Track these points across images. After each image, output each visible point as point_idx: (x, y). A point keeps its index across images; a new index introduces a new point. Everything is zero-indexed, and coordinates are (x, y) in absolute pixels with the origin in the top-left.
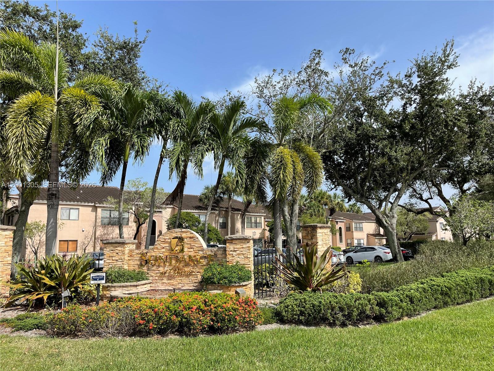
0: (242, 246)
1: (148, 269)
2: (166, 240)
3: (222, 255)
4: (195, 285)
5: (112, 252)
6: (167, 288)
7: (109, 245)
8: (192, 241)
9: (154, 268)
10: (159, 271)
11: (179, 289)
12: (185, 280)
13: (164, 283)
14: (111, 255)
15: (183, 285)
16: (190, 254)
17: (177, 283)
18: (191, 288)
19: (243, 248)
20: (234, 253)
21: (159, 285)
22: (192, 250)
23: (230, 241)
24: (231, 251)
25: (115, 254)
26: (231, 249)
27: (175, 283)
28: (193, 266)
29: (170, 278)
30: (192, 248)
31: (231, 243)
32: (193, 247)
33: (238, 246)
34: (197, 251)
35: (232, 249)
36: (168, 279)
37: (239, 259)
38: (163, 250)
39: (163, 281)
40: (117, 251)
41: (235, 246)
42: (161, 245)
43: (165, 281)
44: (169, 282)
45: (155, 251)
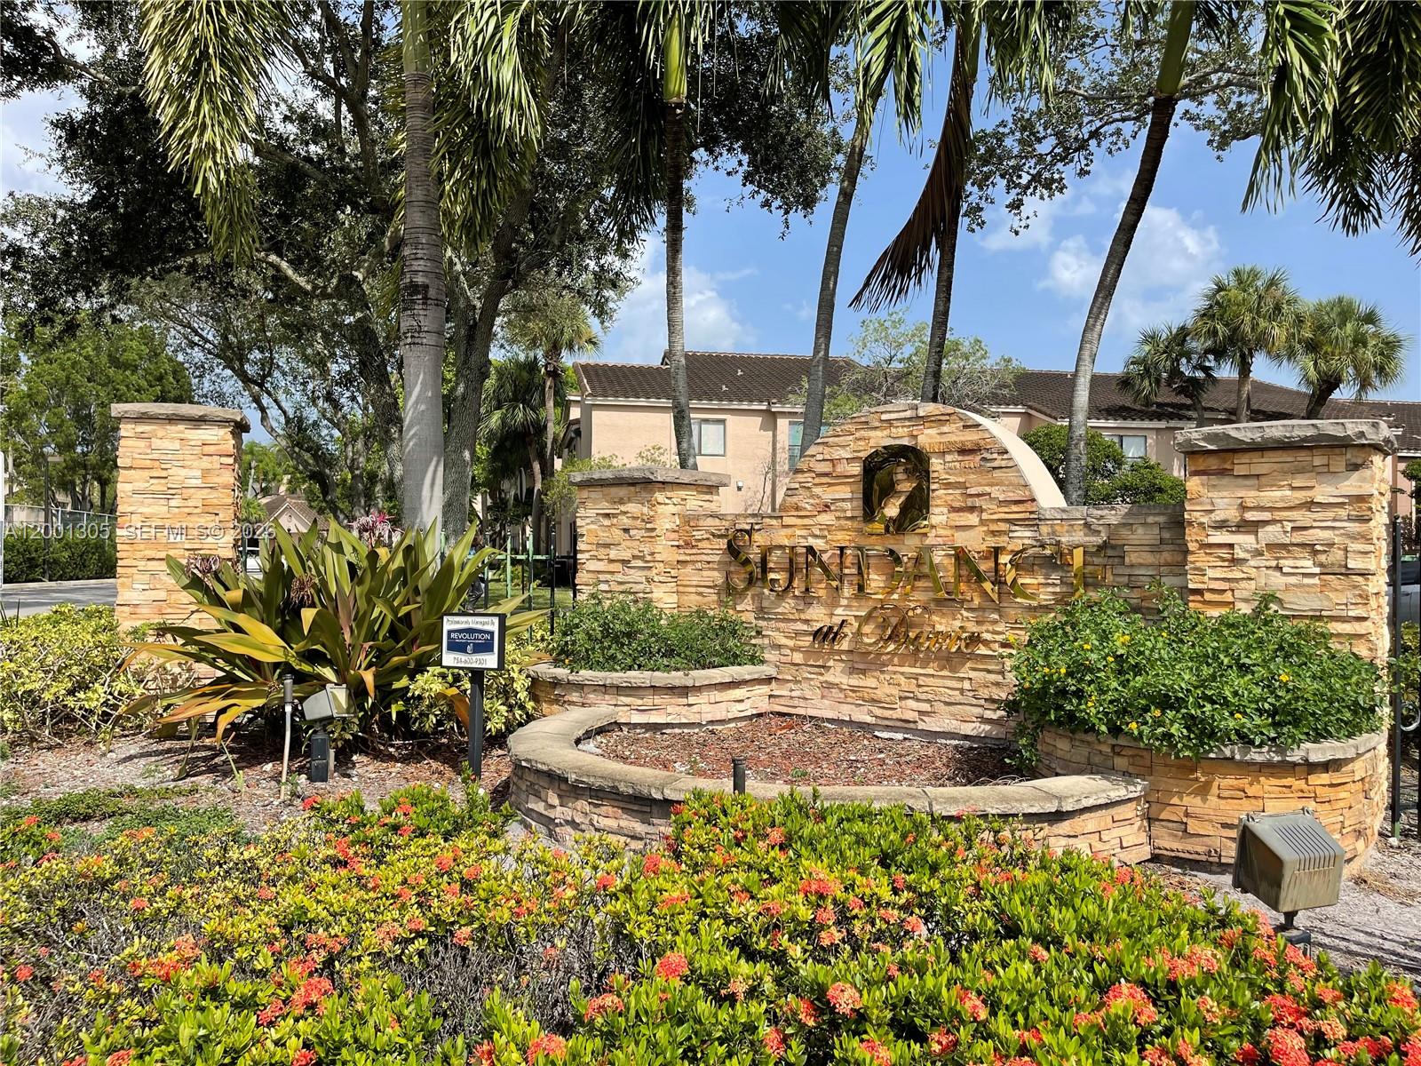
0: (1301, 496)
1: (761, 612)
2: (840, 469)
3: (1155, 549)
4: (989, 714)
5: (607, 522)
6: (846, 712)
7: (596, 494)
8: (977, 470)
9: (787, 606)
10: (807, 622)
11: (905, 725)
12: (939, 682)
13: (830, 686)
14: (604, 536)
15: (925, 707)
16: (961, 539)
17: (895, 691)
18: (968, 729)
19: (1310, 505)
20: (1245, 541)
21: (808, 694)
22: (973, 519)
23: (1213, 463)
24: (1221, 525)
25: (617, 534)
26: (1219, 516)
27: (884, 691)
28: (980, 609)
29: (862, 662)
30: (972, 509)
31: (1222, 473)
32: (977, 501)
33: (1275, 495)
34: (1003, 526)
35: (1232, 514)
36: (853, 671)
37: (1277, 580)
38: (826, 518)
39: (829, 677)
40: (625, 521)
41: (1251, 496)
42: (817, 490)
43: (837, 675)
44: (855, 681)
45: (787, 521)
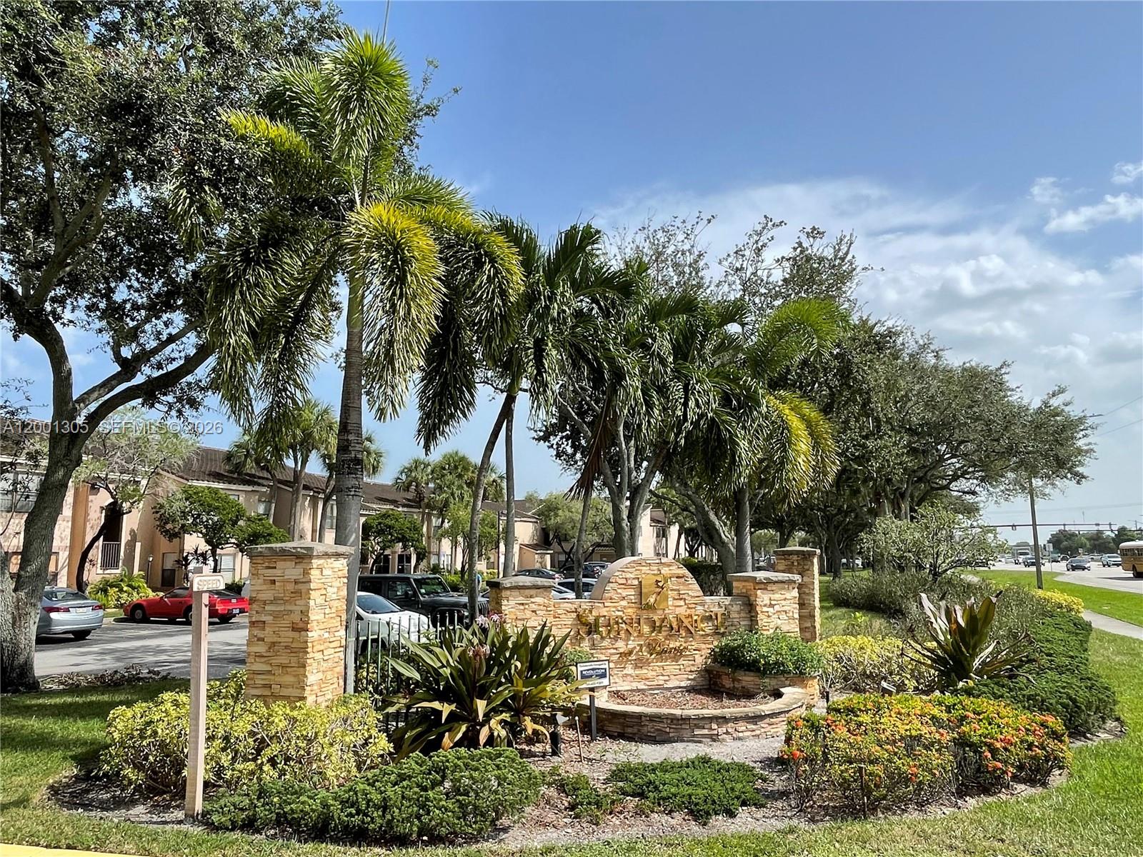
0: (783, 597)
1: (593, 646)
2: (629, 582)
3: (739, 613)
4: (690, 677)
5: (522, 607)
6: (634, 685)
7: (516, 593)
8: (684, 584)
9: (606, 643)
10: (616, 649)
11: (659, 687)
12: (671, 667)
13: (627, 675)
14: (520, 615)
15: (667, 678)
16: (678, 611)
17: (654, 673)
18: (683, 684)
19: (785, 599)
20: (771, 610)
21: (617, 680)
22: (682, 603)
23: (763, 586)
24: (765, 606)
25: (528, 614)
26: (765, 603)
27: (651, 674)
28: (686, 637)
29: (640, 663)
30: (681, 599)
31: (766, 589)
32: (684, 596)
33: (777, 596)
34: (694, 606)
35: (768, 602)
36: (636, 667)
37: (779, 622)
38: (624, 603)
39: (625, 672)
40: (534, 607)
41: (773, 597)
42: (619, 591)
43: (629, 670)
44: (638, 672)
45: (606, 604)
